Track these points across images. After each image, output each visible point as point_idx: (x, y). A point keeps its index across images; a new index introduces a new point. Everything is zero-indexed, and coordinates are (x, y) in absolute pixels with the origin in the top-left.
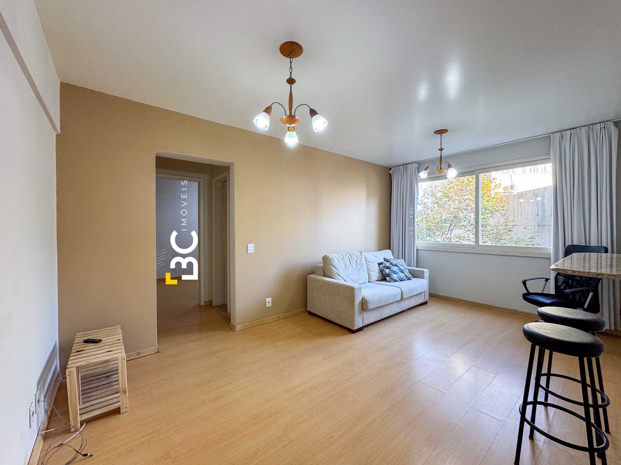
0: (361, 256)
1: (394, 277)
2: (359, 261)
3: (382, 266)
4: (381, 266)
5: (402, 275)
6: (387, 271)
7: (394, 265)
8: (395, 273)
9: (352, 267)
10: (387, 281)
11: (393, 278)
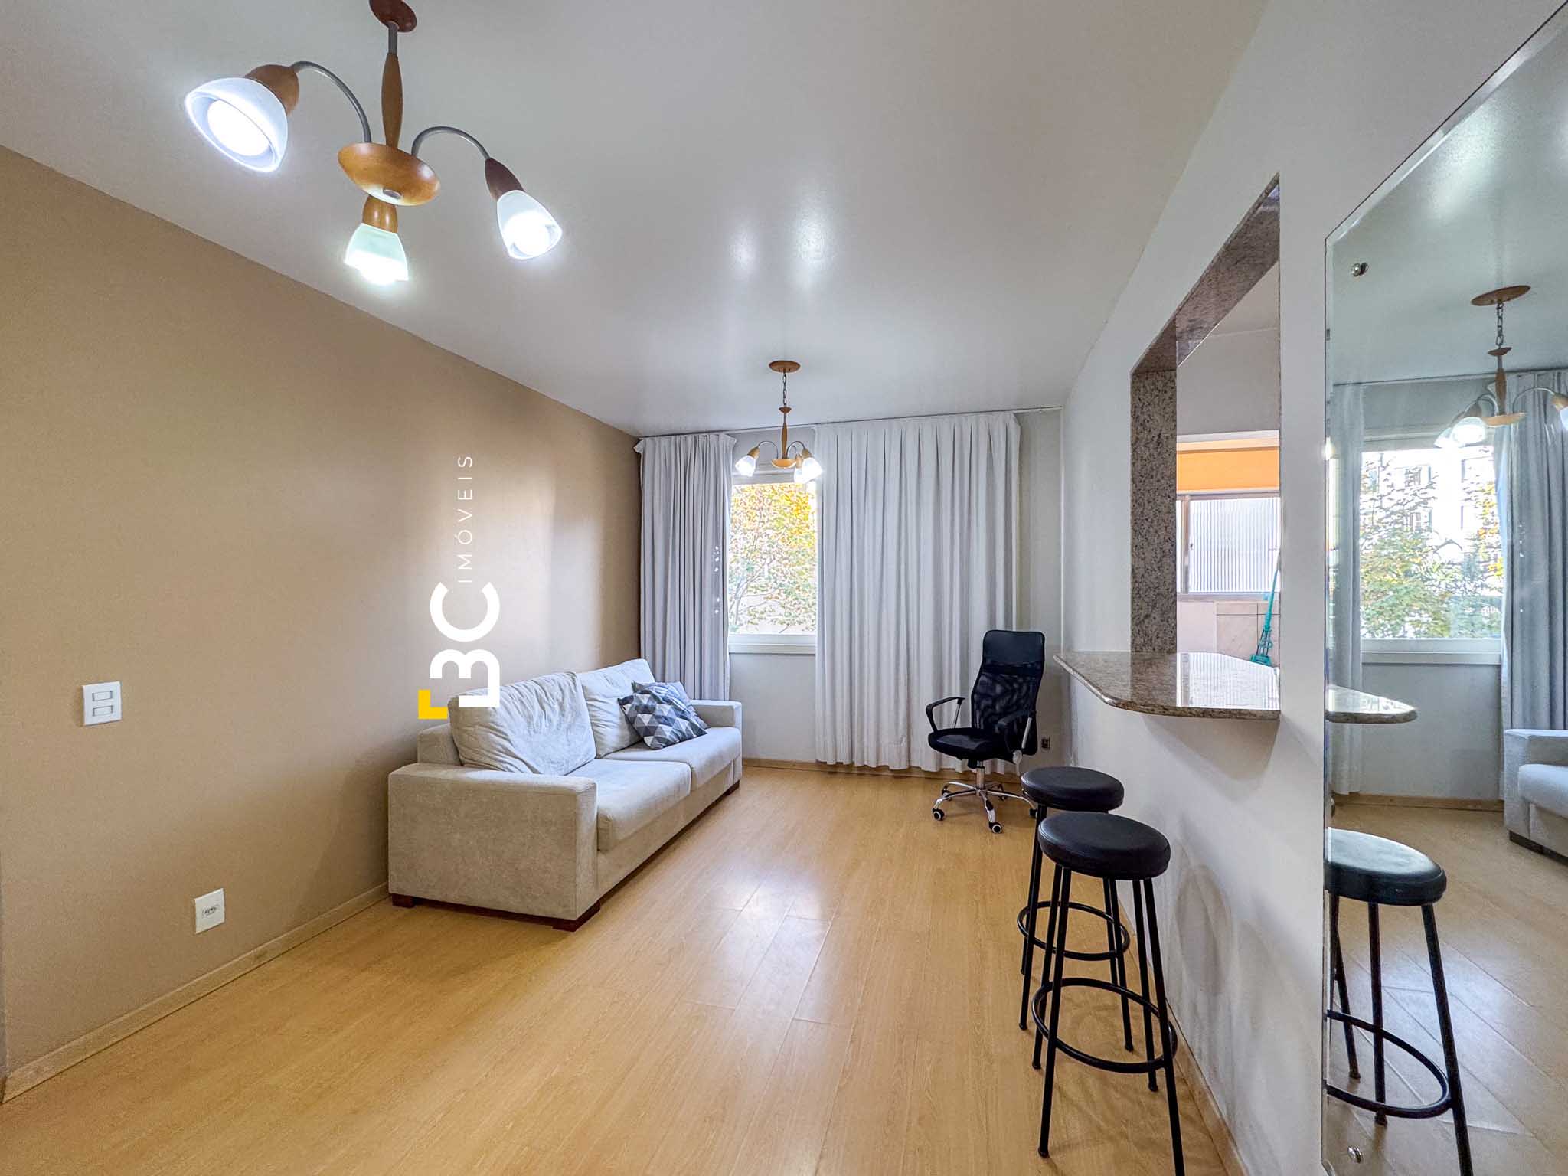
0: (572, 686)
1: (666, 733)
2: (567, 701)
3: (631, 708)
4: (628, 707)
5: (684, 724)
6: (646, 719)
7: (661, 699)
8: (667, 721)
9: (550, 720)
10: (649, 748)
11: (664, 736)
